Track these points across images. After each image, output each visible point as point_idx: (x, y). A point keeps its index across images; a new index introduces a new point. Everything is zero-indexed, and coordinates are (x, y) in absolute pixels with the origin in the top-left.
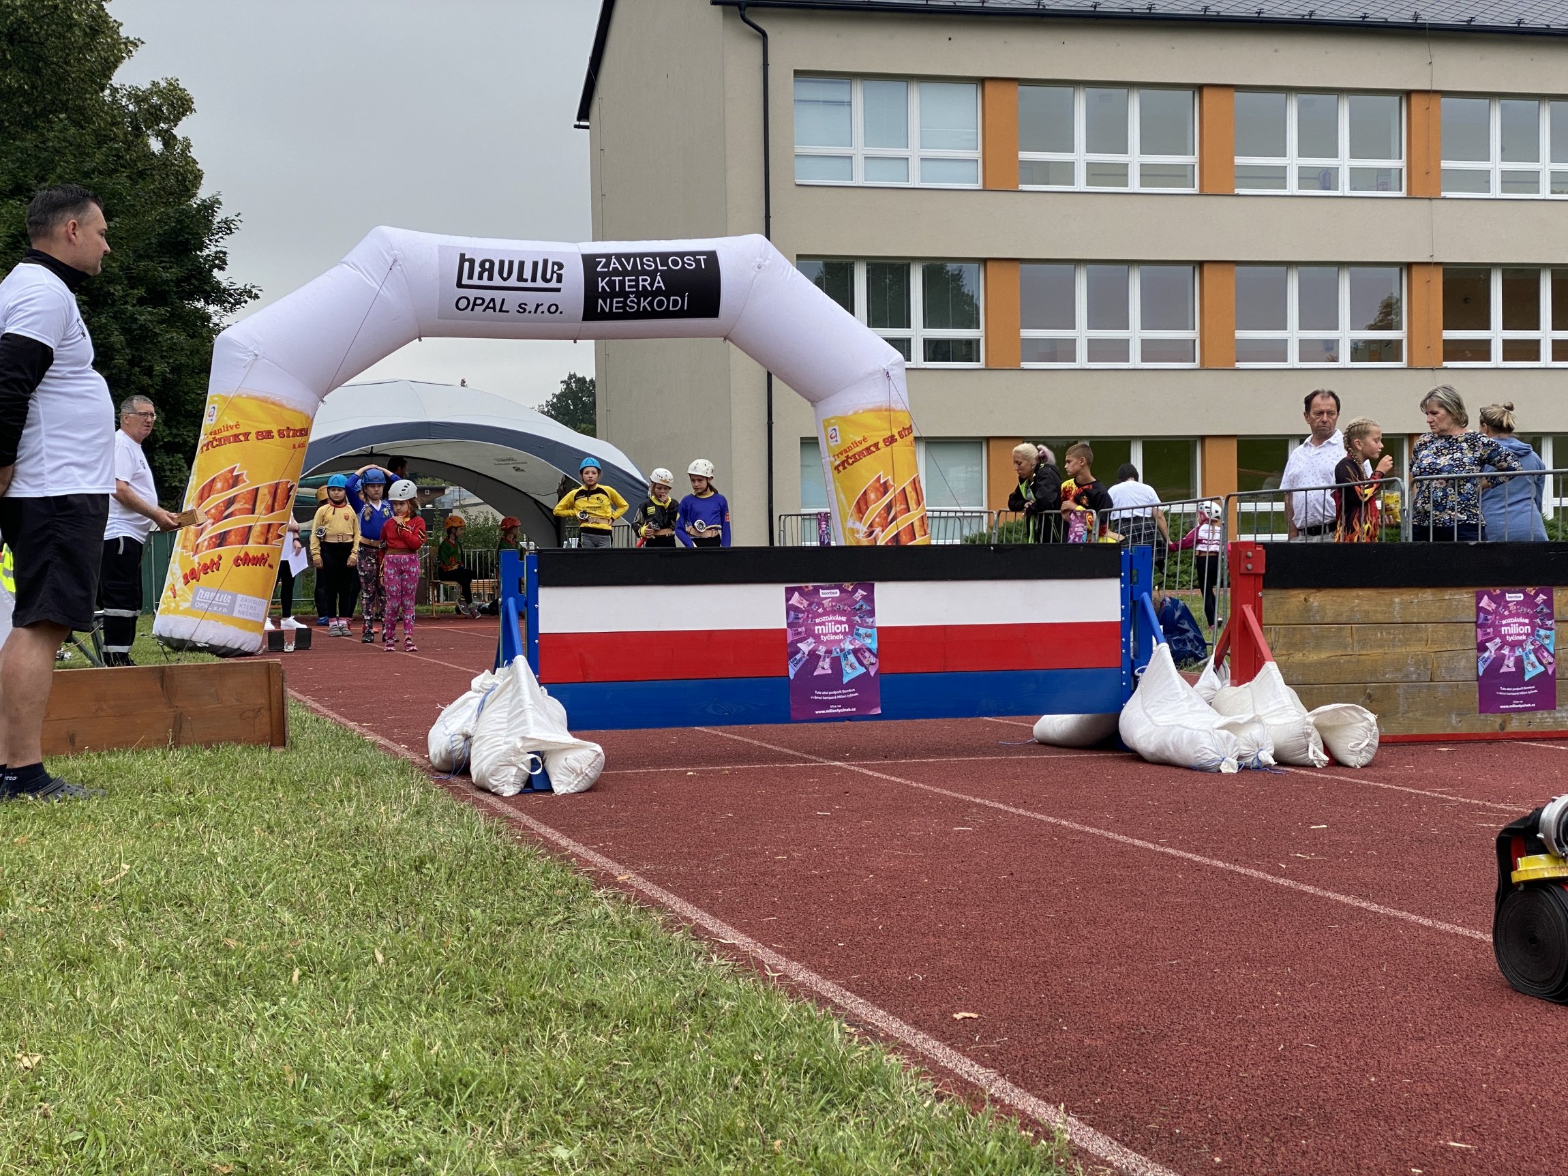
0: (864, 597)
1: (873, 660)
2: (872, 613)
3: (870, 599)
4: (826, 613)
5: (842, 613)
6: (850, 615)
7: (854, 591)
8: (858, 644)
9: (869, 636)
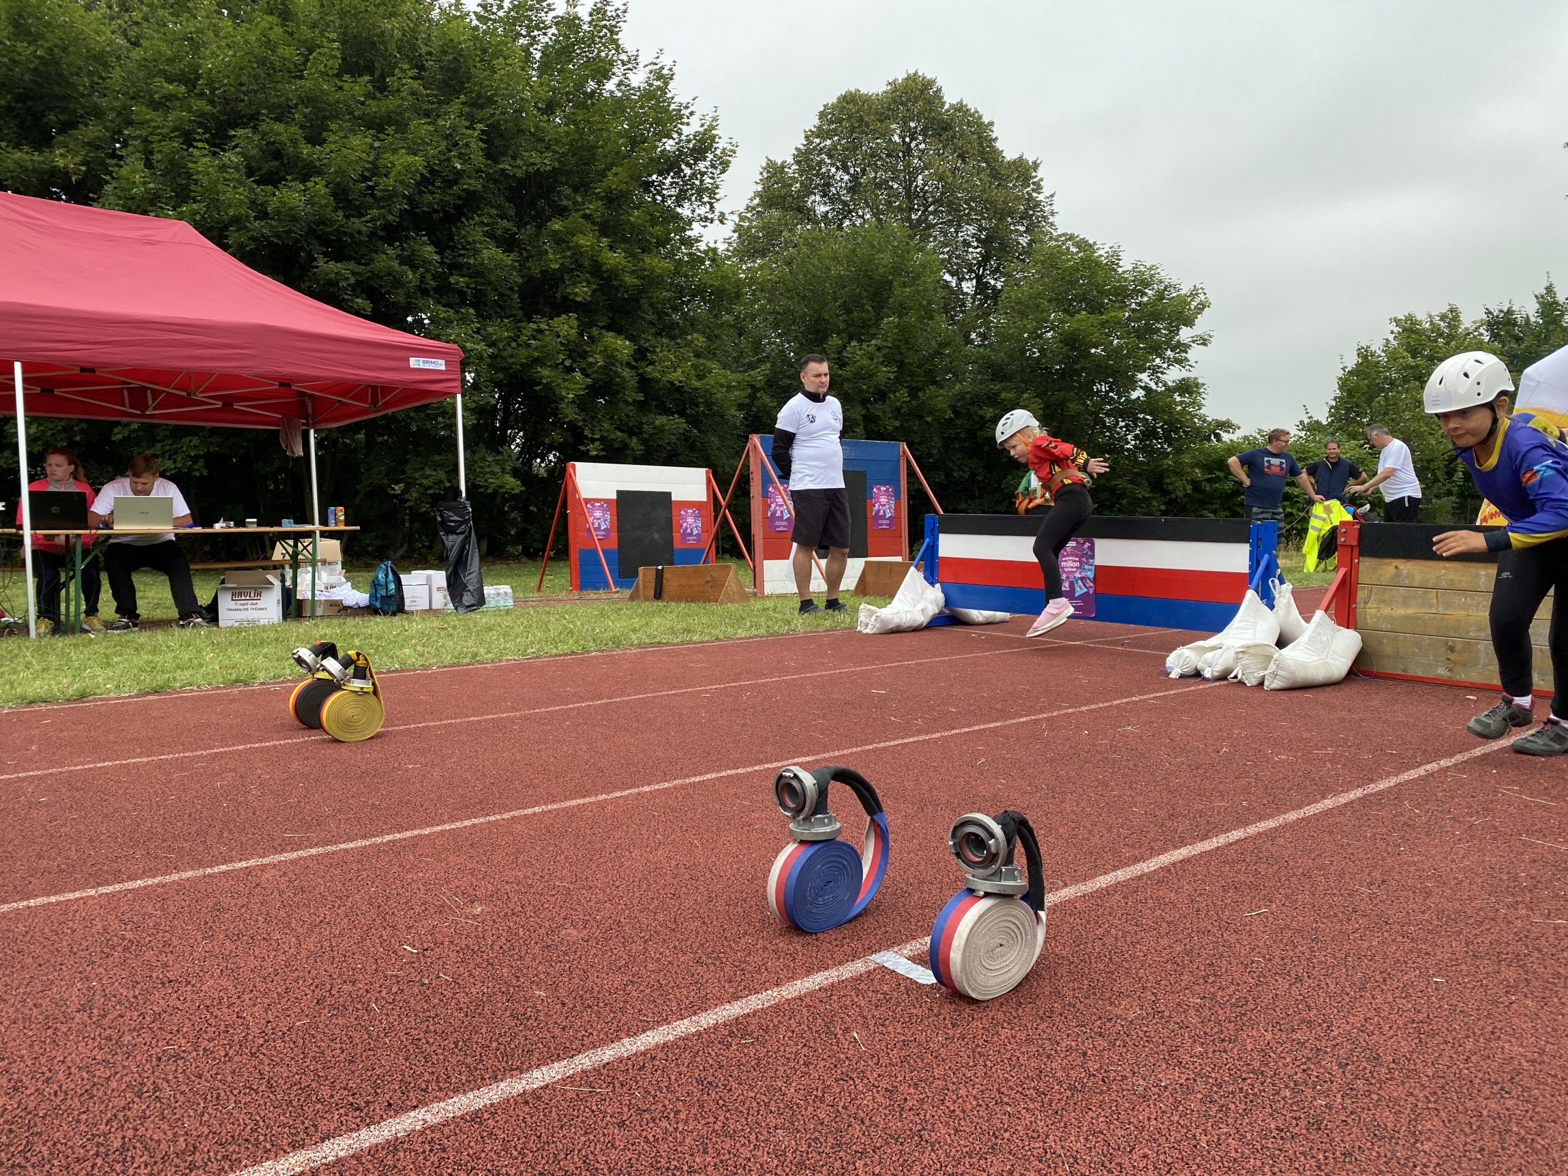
0: (1089, 547)
1: (1092, 585)
2: (1093, 557)
3: (1092, 548)
4: (1068, 555)
5: (1076, 556)
6: (1081, 557)
7: (1084, 543)
8: (1083, 574)
9: (1090, 570)
